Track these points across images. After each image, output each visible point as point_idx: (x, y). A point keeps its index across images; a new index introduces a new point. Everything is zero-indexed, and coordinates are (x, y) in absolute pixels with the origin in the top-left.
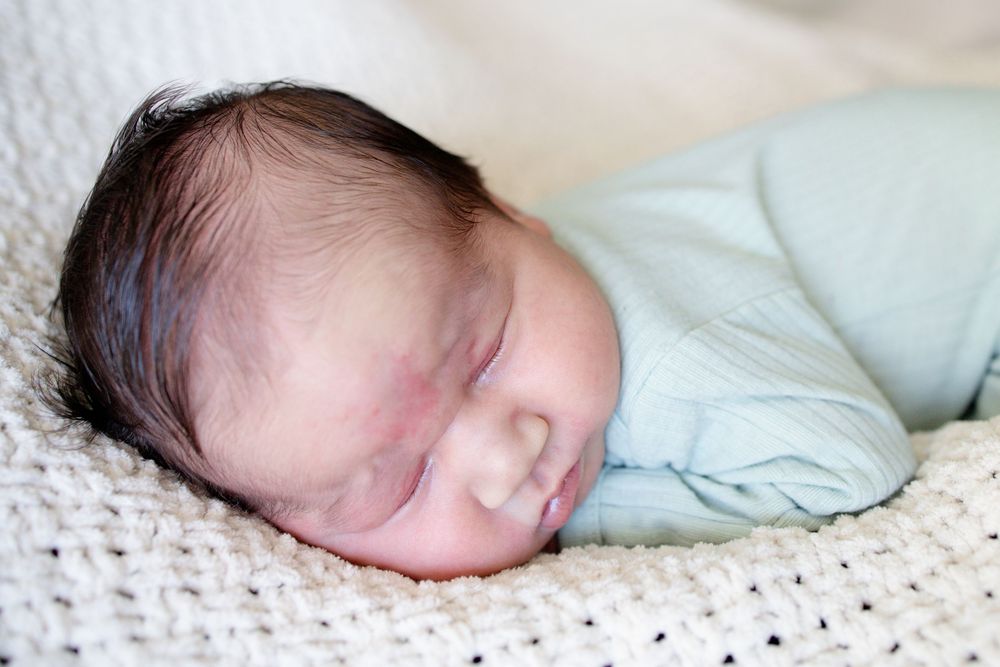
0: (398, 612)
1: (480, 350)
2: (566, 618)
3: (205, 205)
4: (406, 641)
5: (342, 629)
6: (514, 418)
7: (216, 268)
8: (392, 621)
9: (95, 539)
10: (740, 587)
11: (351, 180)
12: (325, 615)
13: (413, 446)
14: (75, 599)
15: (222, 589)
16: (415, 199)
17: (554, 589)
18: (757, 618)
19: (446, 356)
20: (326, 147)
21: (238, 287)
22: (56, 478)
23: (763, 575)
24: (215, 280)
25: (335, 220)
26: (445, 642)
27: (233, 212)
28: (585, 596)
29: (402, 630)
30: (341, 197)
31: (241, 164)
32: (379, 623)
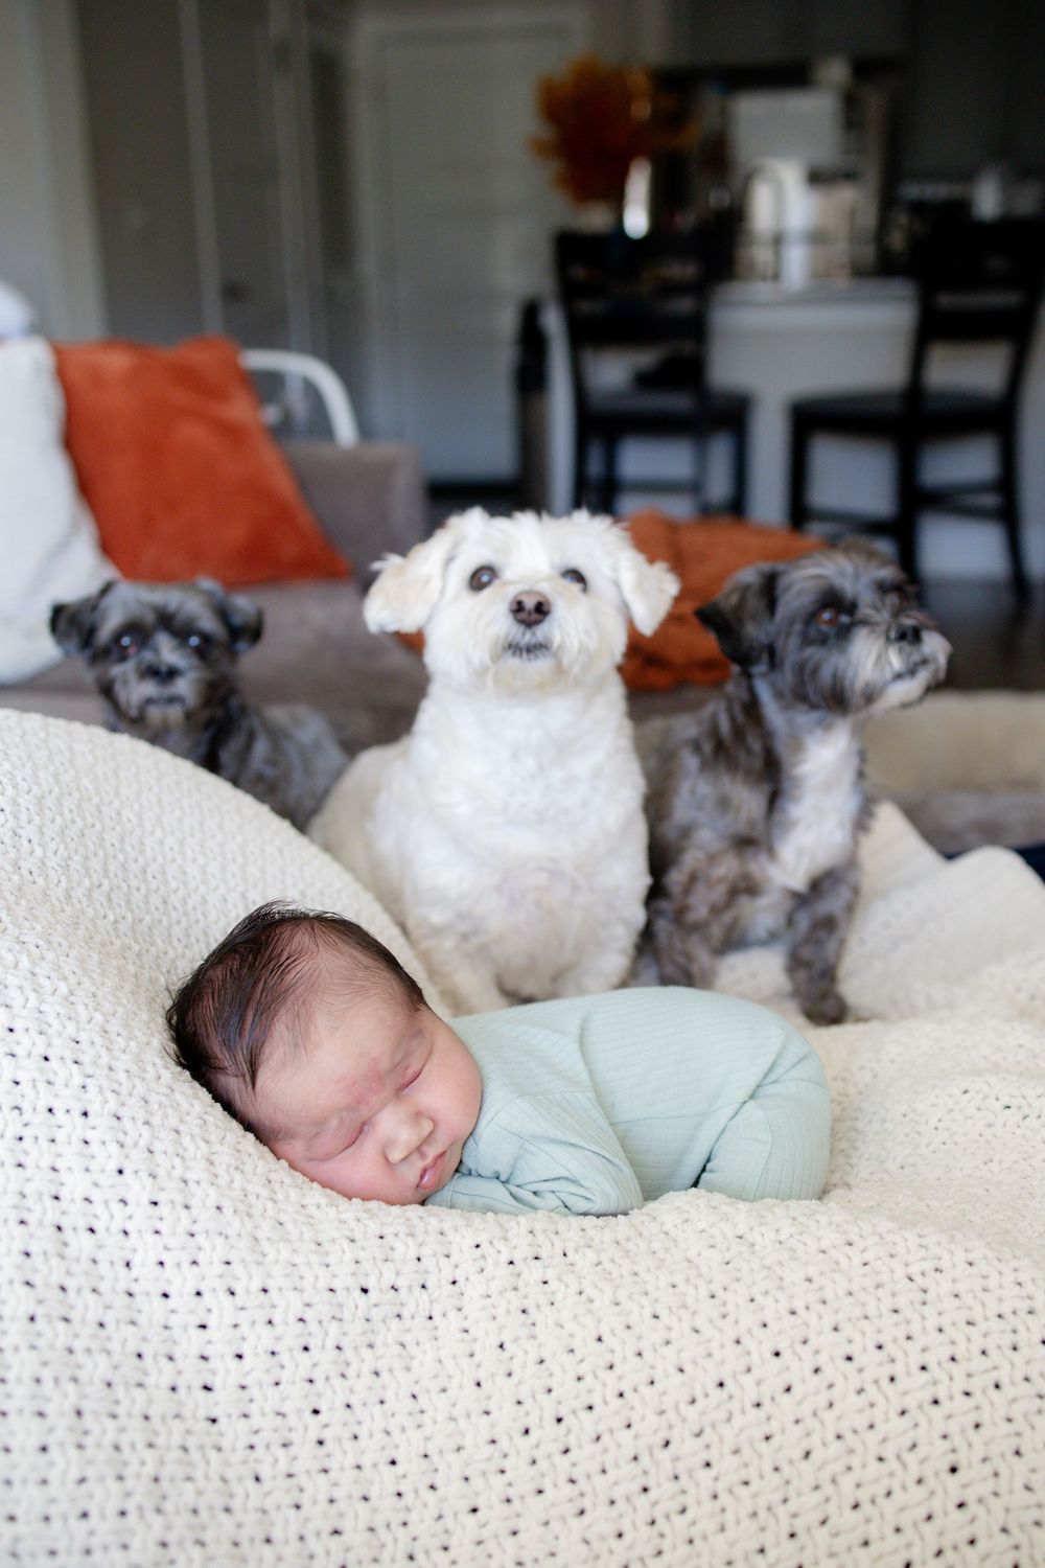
0: (342, 1208)
1: (410, 1072)
2: (430, 1228)
3: (294, 959)
4: (345, 1222)
5: (312, 1210)
6: (417, 1116)
7: (293, 992)
8: (339, 1212)
9: (197, 1131)
10: (523, 1230)
11: (367, 967)
12: (304, 1202)
13: (364, 1112)
14: (187, 1158)
15: (255, 1174)
16: (395, 986)
17: (425, 1215)
18: (529, 1245)
19: (394, 1067)
20: (354, 948)
21: (304, 1003)
22: (178, 1097)
23: (538, 1227)
24: (292, 997)
25: (356, 983)
26: (366, 1226)
27: (307, 968)
28: (441, 1221)
29: (343, 1216)
30: (360, 974)
31: (312, 946)
32: (332, 1212)
